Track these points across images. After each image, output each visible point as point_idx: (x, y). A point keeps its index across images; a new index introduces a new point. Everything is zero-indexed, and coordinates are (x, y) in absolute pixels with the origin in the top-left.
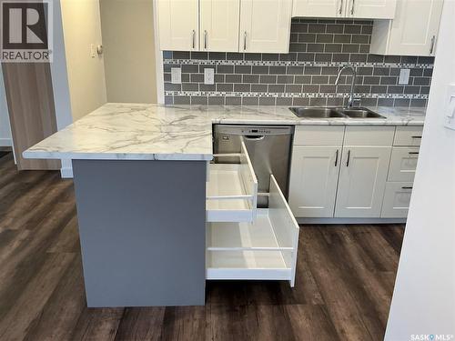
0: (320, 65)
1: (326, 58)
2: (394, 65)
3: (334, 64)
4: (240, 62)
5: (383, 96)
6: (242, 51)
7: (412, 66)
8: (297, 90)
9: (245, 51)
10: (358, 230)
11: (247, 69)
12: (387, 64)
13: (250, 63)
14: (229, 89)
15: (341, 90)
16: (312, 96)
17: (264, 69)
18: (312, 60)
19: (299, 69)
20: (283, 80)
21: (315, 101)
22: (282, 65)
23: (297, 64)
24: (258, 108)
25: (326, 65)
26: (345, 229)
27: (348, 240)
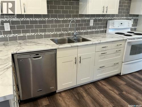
0: (60, 19)
1: (62, 16)
2: (88, 18)
3: (66, 19)
4: (23, 19)
5: (85, 31)
6: (23, 13)
7: (94, 18)
8: (52, 31)
9: (25, 13)
10: (86, 87)
11: (27, 22)
12: (85, 18)
13: (28, 19)
14: (19, 32)
15: (70, 29)
16: (59, 33)
17: (36, 22)
18: (57, 17)
19: (52, 21)
20: (45, 26)
21: (61, 35)
22: (44, 20)
23: (51, 19)
24: (36, 40)
25: (62, 19)
26: (81, 89)
27: (84, 94)
